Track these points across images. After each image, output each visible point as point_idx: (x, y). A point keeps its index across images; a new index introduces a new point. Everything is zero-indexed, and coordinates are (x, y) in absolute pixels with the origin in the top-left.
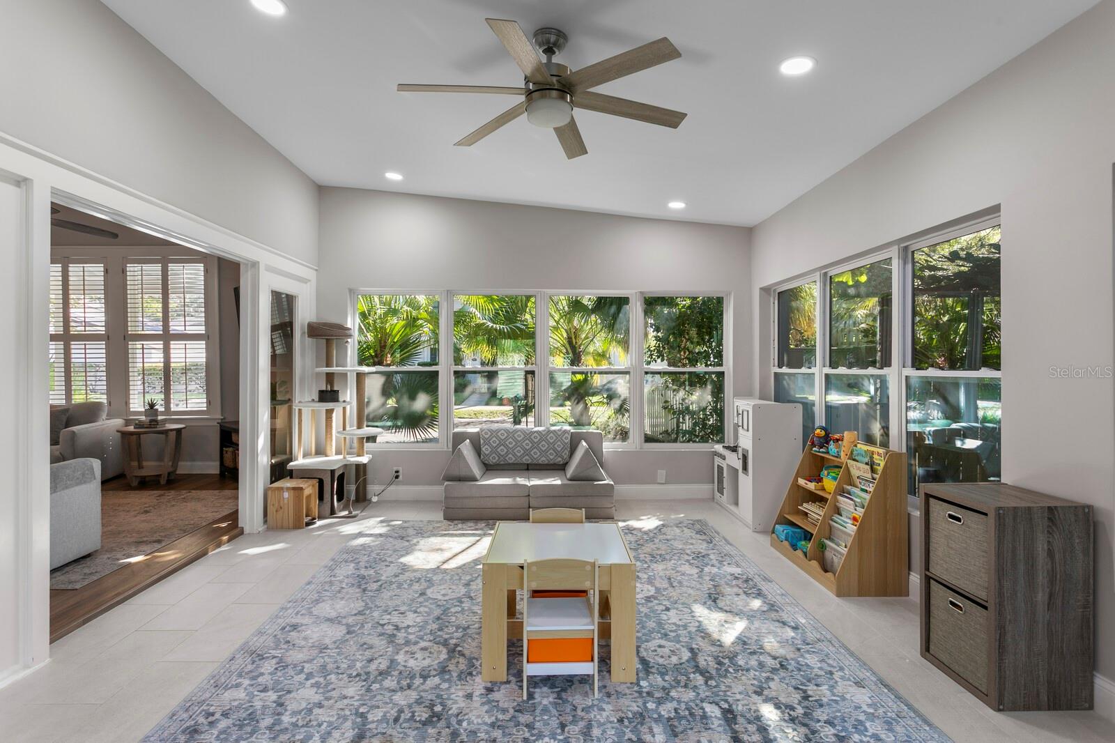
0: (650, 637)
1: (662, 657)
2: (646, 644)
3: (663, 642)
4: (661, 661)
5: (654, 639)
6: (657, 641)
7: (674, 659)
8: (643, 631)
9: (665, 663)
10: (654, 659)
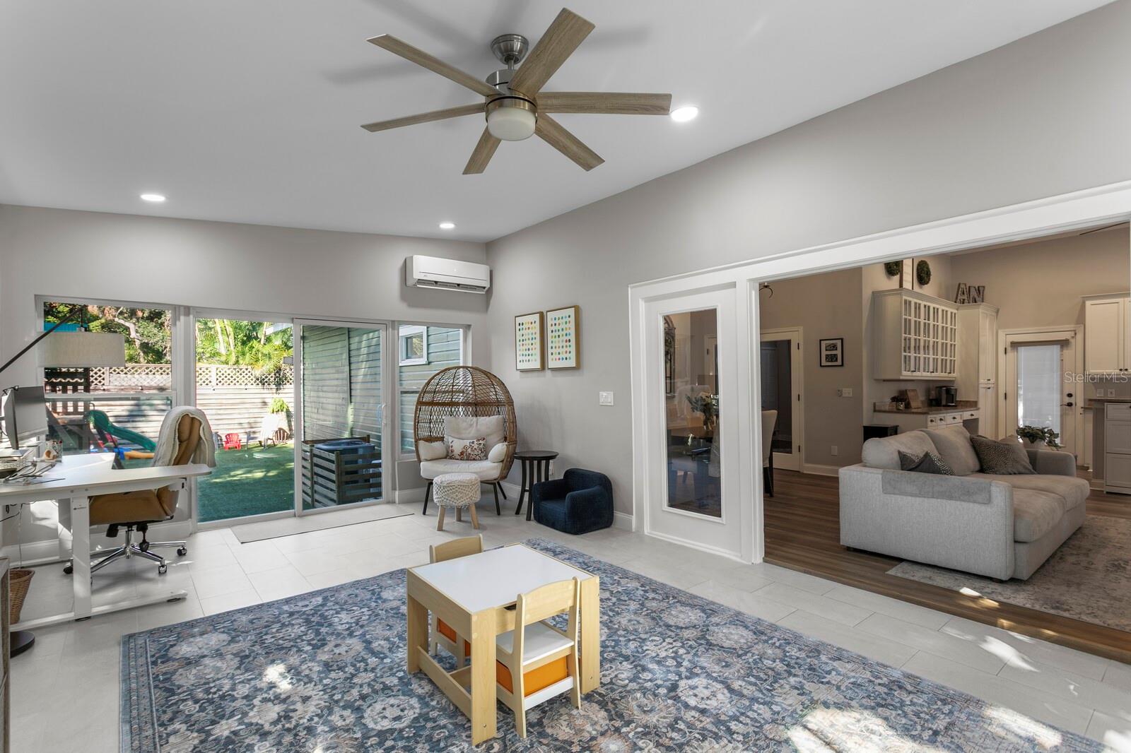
0: (414, 727)
1: (392, 706)
2: (416, 715)
3: (398, 725)
4: (392, 701)
5: (409, 727)
6: (405, 724)
7: (378, 707)
8: (427, 733)
9: (388, 699)
10: (400, 700)
